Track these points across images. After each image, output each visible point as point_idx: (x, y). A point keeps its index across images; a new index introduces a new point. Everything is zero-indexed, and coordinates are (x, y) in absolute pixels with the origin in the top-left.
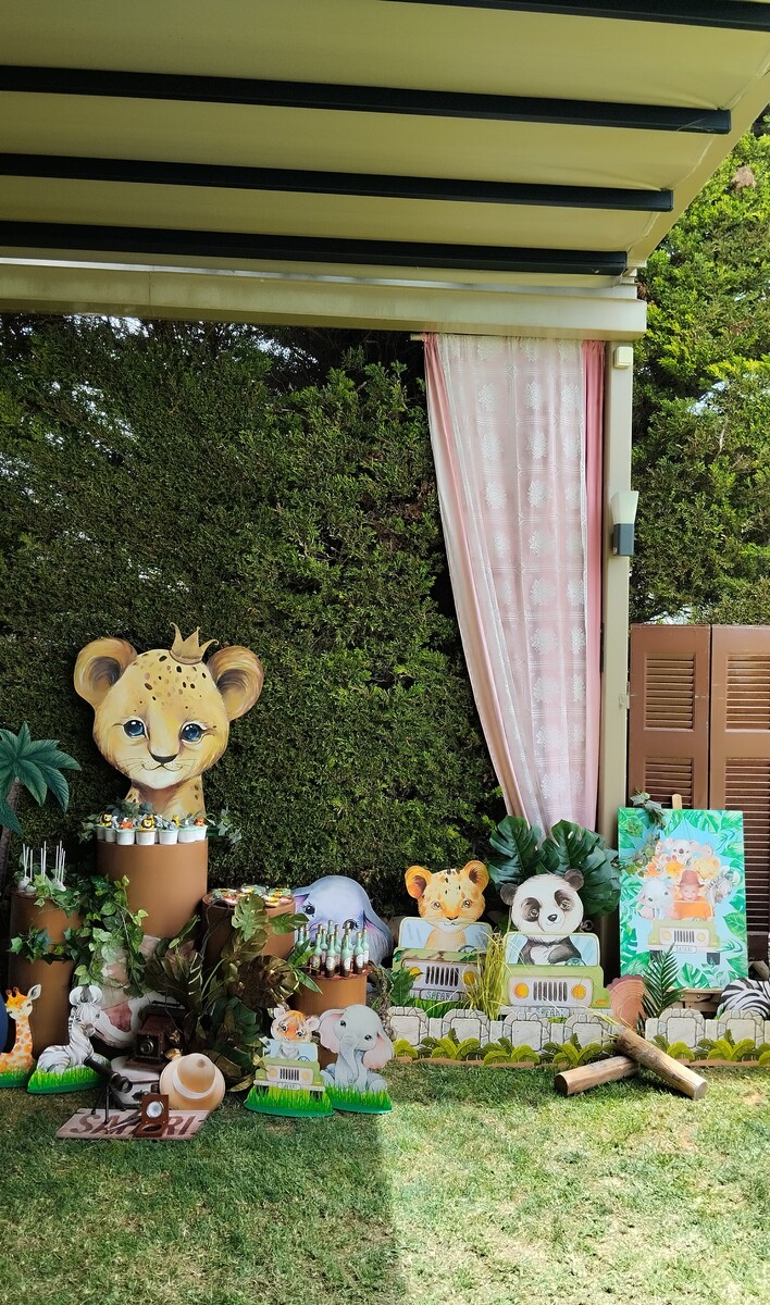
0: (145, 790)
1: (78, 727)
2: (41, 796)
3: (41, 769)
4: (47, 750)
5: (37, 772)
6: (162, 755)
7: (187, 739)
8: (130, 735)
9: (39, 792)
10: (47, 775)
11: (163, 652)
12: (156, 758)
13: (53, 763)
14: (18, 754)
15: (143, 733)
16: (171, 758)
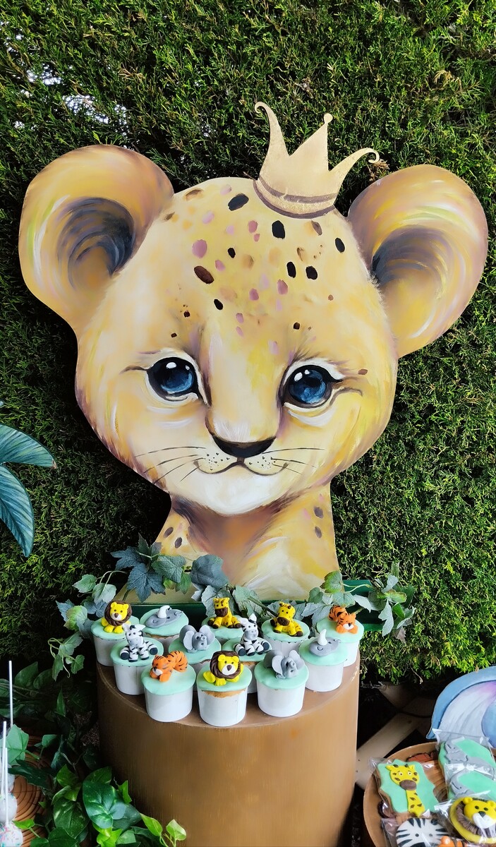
0: (201, 520)
1: (44, 369)
6: (238, 440)
7: (299, 402)
8: (163, 394)
11: (240, 185)
12: (225, 446)
15: (194, 388)
16: (261, 447)
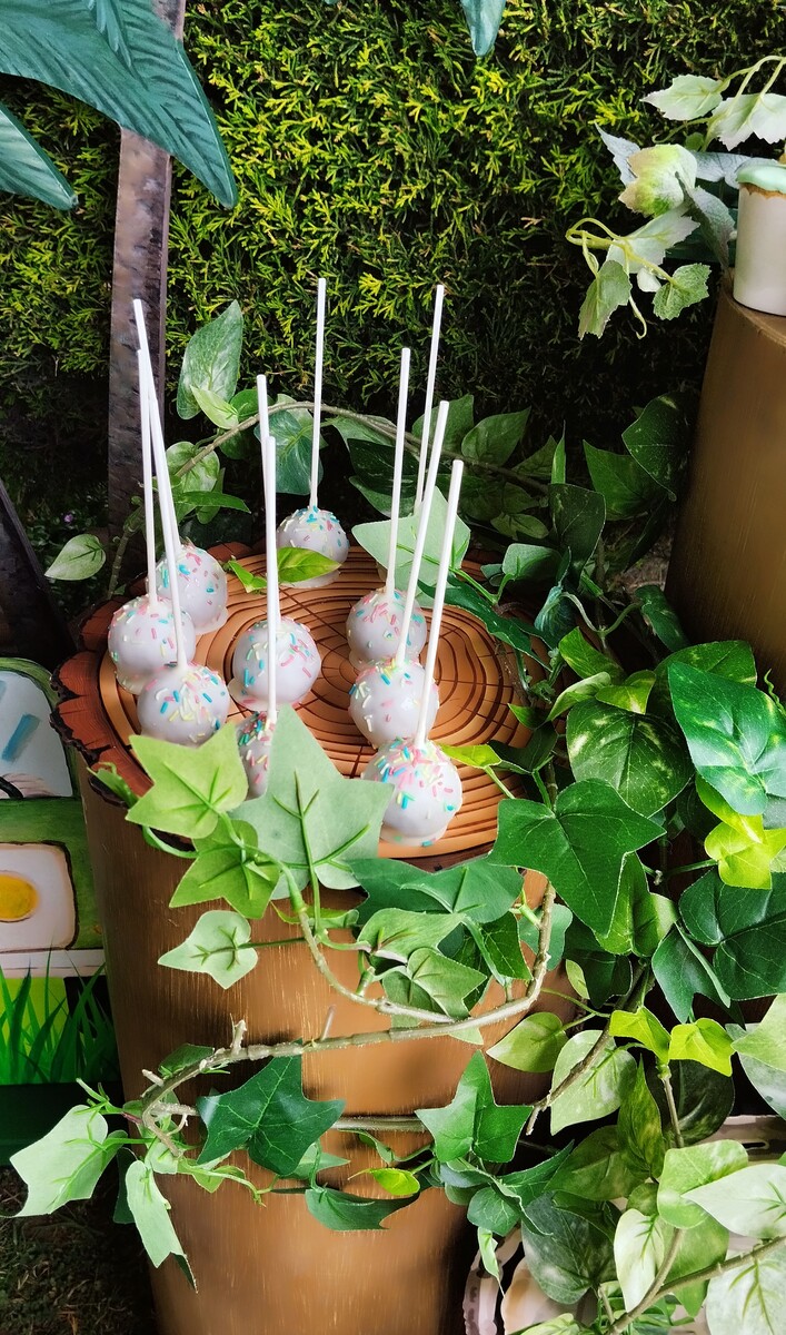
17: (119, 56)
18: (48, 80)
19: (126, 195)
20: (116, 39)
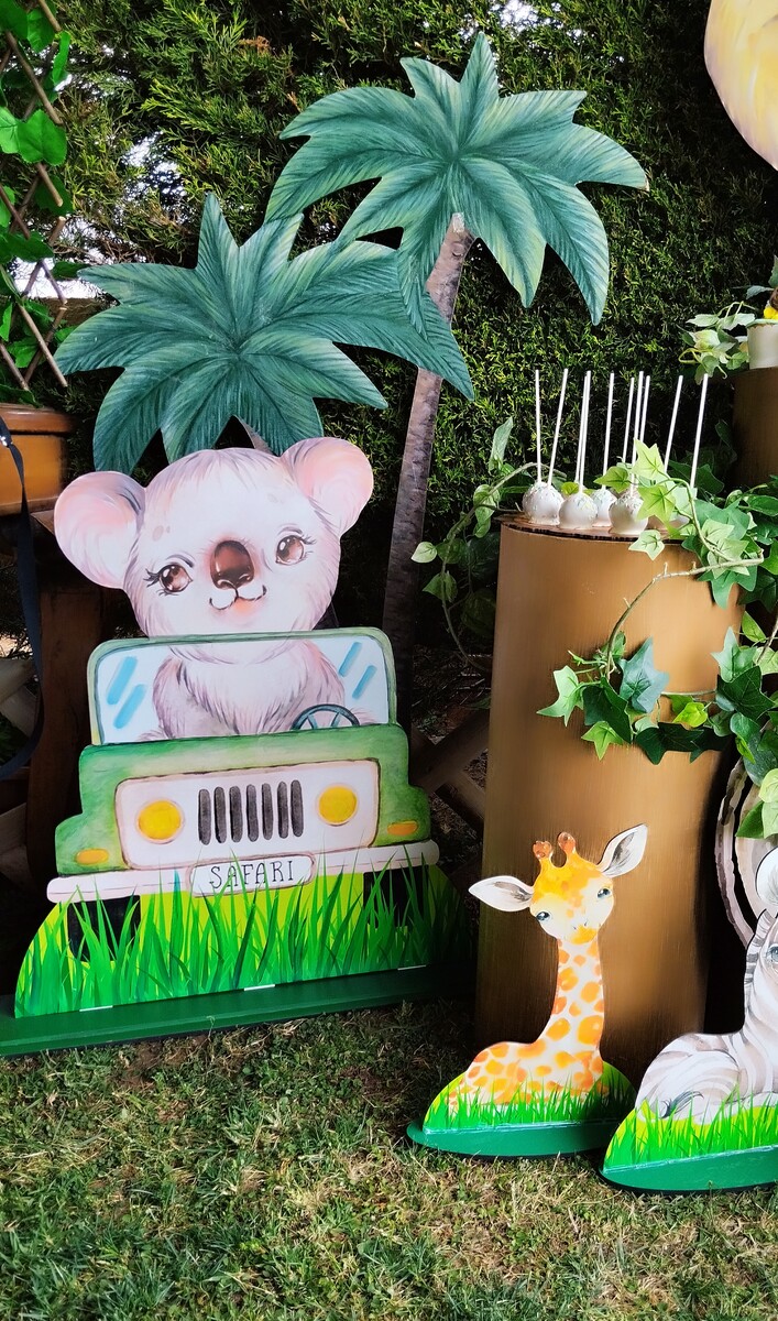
2: (525, 277)
3: (530, 187)
4: (546, 124)
5: (516, 197)
9: (520, 261)
10: (547, 205)
13: (563, 168)
14: (463, 139)
17: (421, 335)
18: (383, 348)
19: (418, 400)
20: (420, 328)
